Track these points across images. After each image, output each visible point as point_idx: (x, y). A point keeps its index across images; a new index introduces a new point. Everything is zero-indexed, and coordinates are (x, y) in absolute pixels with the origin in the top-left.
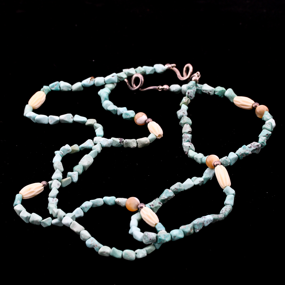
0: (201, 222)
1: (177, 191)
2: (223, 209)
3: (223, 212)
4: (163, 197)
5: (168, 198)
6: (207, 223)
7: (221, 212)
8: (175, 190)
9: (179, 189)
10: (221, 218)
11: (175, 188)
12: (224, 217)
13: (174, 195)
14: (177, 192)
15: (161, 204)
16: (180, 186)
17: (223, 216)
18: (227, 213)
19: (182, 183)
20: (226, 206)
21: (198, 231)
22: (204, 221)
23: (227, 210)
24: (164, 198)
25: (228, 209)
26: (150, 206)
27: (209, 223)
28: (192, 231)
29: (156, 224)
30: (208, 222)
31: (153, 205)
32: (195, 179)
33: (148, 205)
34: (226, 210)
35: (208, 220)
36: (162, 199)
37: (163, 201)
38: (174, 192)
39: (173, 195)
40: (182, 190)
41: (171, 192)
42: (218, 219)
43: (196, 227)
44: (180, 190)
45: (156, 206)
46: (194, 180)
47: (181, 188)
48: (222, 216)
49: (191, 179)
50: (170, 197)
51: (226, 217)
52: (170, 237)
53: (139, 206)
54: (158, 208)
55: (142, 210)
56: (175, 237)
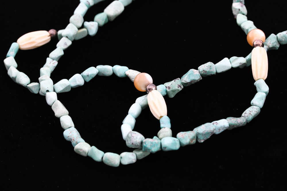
0: (209, 131)
1: (205, 73)
2: (247, 111)
3: (246, 115)
4: (184, 79)
5: (191, 82)
6: (219, 130)
7: (243, 115)
8: (202, 73)
9: (208, 72)
10: (241, 123)
11: (204, 70)
12: (245, 122)
13: (201, 78)
14: (205, 75)
15: (181, 88)
16: (210, 69)
17: (245, 121)
18: (250, 118)
19: (215, 64)
20: (252, 107)
21: (202, 141)
22: (215, 129)
23: (252, 113)
24: (186, 81)
25: (254, 112)
26: (166, 87)
27: (222, 131)
28: (194, 141)
30: (221, 129)
31: (169, 88)
32: (235, 60)
33: (162, 87)
34: (250, 114)
35: (221, 127)
36: (183, 82)
37: (184, 84)
38: (202, 75)
39: (199, 78)
40: (212, 74)
41: (196, 75)
42: (236, 125)
43: (200, 137)
44: (210, 74)
45: (174, 89)
46: (233, 61)
47: (211, 70)
48: (243, 120)
49: (229, 59)
50: (194, 80)
51: (248, 122)
52: (159, 146)
53: (148, 87)
54: (177, 92)
55: (150, 94)
56: (165, 148)
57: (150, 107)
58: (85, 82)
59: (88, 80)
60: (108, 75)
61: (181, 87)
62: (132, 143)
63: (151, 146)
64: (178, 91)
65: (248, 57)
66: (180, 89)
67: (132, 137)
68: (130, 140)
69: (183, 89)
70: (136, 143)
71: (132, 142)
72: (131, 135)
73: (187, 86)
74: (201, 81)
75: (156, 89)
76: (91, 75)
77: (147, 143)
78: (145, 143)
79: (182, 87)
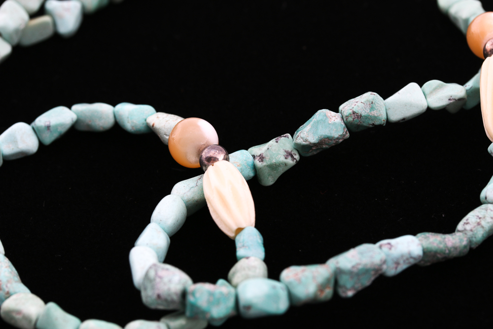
0: (369, 266)
1: (357, 121)
2: (472, 217)
3: (468, 227)
4: (302, 135)
5: (322, 142)
6: (394, 266)
7: (460, 226)
8: (350, 119)
9: (367, 117)
10: (456, 248)
11: (354, 113)
12: (465, 247)
13: (348, 135)
14: (358, 126)
15: (293, 158)
16: (372, 108)
17: (465, 243)
18: (480, 235)
19: (385, 97)
20: (483, 206)
21: (350, 294)
22: (385, 262)
23: (483, 223)
24: (306, 141)
25: (489, 220)
26: (254, 157)
27: (403, 267)
28: (328, 293)
29: (239, 230)
30: (401, 262)
31: (262, 158)
32: (436, 89)
33: (242, 157)
34: (479, 224)
35: (402, 256)
36: (300, 141)
37: (300, 148)
38: (348, 126)
39: (341, 133)
40: (377, 123)
41: (334, 124)
42: (442, 252)
43: (345, 281)
44: (371, 122)
45: (274, 161)
46: (431, 93)
47: (374, 113)
48: (461, 240)
49: (421, 86)
50: (329, 138)
51: (474, 246)
52: (231, 303)
53: (205, 154)
54: (282, 170)
55: (210, 170)
56: (248, 307)
57: (209, 205)
58: (41, 144)
59: (48, 139)
60: (101, 129)
61: (292, 156)
62: (159, 296)
63: (209, 302)
64: (286, 169)
65: (470, 84)
66: (290, 162)
67: (158, 280)
68: (153, 288)
69: (298, 163)
70: (169, 295)
71: (157, 292)
72: (156, 274)
73: (310, 154)
74: (346, 141)
75: (227, 159)
76: (56, 126)
77: (198, 295)
78: (193, 294)
79: (297, 157)
